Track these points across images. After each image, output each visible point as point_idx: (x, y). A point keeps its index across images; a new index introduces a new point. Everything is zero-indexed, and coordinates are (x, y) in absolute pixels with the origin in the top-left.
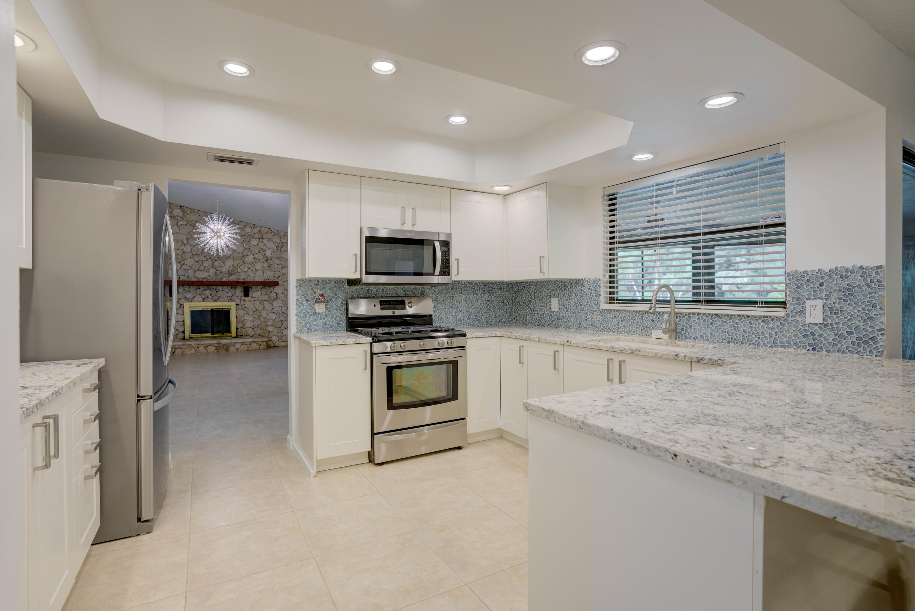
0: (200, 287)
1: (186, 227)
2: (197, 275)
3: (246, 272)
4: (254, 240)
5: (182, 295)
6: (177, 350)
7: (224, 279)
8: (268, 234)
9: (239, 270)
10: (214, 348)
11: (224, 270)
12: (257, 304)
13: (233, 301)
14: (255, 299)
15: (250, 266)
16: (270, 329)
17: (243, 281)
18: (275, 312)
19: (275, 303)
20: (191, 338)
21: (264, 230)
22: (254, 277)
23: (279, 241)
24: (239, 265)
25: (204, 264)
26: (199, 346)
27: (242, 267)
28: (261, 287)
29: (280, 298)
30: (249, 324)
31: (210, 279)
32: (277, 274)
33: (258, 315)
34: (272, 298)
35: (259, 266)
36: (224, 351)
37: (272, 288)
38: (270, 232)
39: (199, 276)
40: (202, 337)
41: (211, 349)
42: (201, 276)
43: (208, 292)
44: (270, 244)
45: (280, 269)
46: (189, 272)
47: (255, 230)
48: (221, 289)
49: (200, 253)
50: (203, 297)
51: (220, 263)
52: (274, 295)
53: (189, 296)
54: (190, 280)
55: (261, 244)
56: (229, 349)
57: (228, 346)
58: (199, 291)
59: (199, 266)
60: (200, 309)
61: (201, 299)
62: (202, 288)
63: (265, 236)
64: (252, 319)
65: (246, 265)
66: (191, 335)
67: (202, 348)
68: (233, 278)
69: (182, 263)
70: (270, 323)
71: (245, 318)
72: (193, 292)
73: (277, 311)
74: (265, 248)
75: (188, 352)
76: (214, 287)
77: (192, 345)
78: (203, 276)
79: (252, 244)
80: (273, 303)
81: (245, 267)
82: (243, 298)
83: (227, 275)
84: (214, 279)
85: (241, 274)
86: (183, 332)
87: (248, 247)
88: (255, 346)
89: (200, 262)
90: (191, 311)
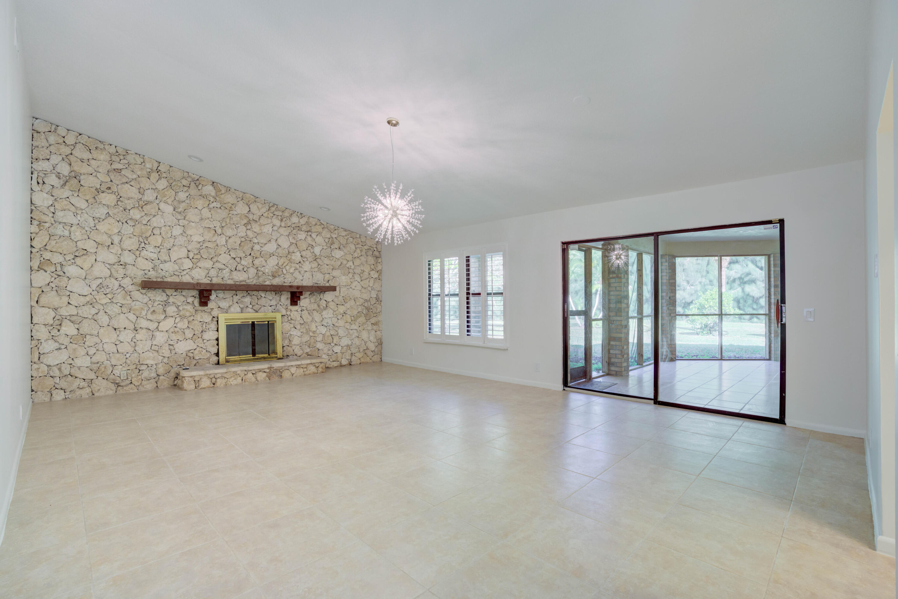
0: (238, 292)
1: (219, 211)
2: (235, 277)
3: (292, 274)
4: (302, 232)
5: (215, 304)
6: (218, 380)
7: (268, 283)
8: (317, 227)
9: (285, 272)
10: (265, 374)
11: (267, 271)
12: (305, 314)
13: (278, 311)
14: (303, 308)
15: (297, 266)
16: (320, 345)
17: (290, 284)
18: (325, 324)
19: (324, 313)
20: (227, 361)
21: (313, 221)
22: (302, 280)
23: (328, 236)
24: (285, 265)
25: (243, 262)
26: (246, 373)
27: (288, 267)
28: (309, 293)
29: (331, 306)
30: (296, 341)
31: (249, 282)
32: (327, 276)
33: (306, 329)
34: (322, 307)
35: (307, 266)
36: (277, 378)
37: (322, 295)
38: (318, 224)
39: (237, 278)
40: (241, 360)
41: (261, 376)
42: (240, 277)
43: (247, 300)
44: (319, 239)
45: (330, 271)
46: (224, 271)
47: (303, 221)
48: (263, 295)
49: (238, 248)
50: (242, 306)
51: (262, 261)
52: (323, 303)
53: (224, 304)
54: (225, 282)
55: (309, 238)
56: (283, 374)
57: (281, 370)
58: (236, 298)
59: (236, 264)
60: (239, 322)
61: (239, 310)
62: (240, 294)
63: (314, 229)
64: (299, 334)
65: (292, 265)
66: (227, 358)
67: (250, 375)
68: (277, 281)
69: (214, 260)
70: (319, 338)
71: (292, 333)
72: (228, 299)
73: (327, 323)
74: (314, 244)
75: (233, 382)
76: (255, 293)
77: (238, 372)
78: (241, 279)
79: (300, 238)
80: (322, 314)
81: (291, 267)
82: (290, 307)
83: (271, 278)
84: (254, 282)
85: (287, 276)
86: (217, 354)
87: (294, 241)
88: (312, 369)
89: (238, 260)
90: (227, 325)
